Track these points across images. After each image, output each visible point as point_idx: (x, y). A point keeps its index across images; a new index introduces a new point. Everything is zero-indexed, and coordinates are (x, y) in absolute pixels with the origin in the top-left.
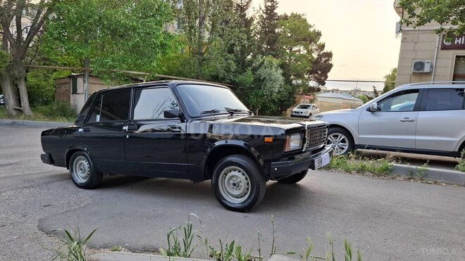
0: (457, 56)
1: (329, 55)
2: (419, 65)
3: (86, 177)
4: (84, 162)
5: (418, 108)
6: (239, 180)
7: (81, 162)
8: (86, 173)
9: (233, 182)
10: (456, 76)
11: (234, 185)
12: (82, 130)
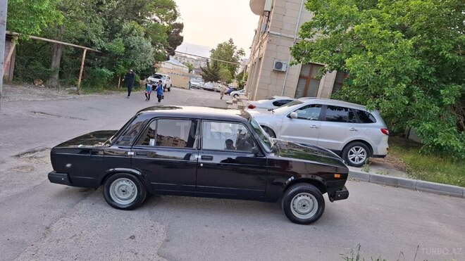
2: (279, 65)
3: (129, 199)
4: (127, 184)
5: (321, 119)
6: (306, 202)
7: (122, 183)
8: (129, 195)
9: (303, 204)
10: (301, 77)
11: (304, 206)
12: (133, 153)
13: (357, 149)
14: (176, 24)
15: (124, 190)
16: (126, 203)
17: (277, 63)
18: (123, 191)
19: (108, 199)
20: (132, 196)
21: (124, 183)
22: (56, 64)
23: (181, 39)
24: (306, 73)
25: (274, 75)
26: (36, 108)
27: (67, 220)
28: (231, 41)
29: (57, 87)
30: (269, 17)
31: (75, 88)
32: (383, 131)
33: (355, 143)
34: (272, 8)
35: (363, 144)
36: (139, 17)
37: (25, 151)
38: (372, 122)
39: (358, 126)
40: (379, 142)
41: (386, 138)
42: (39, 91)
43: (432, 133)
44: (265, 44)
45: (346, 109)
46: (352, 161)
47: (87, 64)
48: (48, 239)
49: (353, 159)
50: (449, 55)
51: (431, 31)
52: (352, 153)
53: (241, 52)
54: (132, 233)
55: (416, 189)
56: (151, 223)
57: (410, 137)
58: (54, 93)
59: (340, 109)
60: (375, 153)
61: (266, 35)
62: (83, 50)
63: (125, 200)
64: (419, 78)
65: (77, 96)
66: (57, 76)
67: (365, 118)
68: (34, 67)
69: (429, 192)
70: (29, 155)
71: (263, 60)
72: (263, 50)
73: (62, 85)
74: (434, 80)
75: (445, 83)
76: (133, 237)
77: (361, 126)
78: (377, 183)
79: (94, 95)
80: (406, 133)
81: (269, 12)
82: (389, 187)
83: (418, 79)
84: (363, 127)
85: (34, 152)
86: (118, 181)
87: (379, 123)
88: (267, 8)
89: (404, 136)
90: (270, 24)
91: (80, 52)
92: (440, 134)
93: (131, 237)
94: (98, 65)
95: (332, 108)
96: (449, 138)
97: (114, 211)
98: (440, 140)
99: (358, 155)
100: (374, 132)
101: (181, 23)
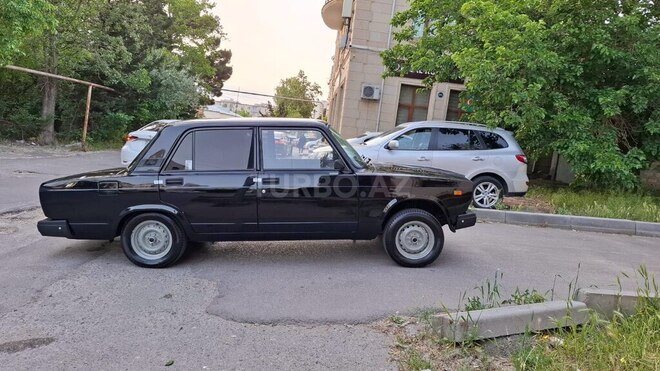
0: (402, 85)
1: (227, 55)
2: (369, 91)
3: (160, 251)
4: (157, 229)
5: (432, 147)
6: (418, 235)
7: (148, 229)
8: (161, 245)
9: (413, 237)
10: (400, 106)
11: (415, 240)
12: (161, 182)
13: (486, 187)
14: (221, 51)
15: (153, 238)
16: (157, 258)
17: (366, 88)
18: (151, 240)
19: (129, 253)
20: (164, 247)
21: (152, 228)
22: (49, 110)
23: (230, 70)
24: (408, 101)
25: (363, 106)
26: (21, 166)
27: (69, 281)
28: (301, 74)
29: (53, 144)
30: (349, 26)
31: (79, 144)
32: (519, 158)
33: (482, 178)
34: (353, 12)
35: (494, 179)
36: (166, 42)
37: (5, 210)
38: (501, 147)
39: (484, 154)
40: (514, 174)
41: (523, 167)
42: (25, 150)
43: (587, 157)
44: (347, 65)
45: (465, 132)
46: (480, 204)
47: (94, 109)
48: (40, 302)
49: (481, 201)
50: (605, 51)
51: (576, 15)
52: (478, 193)
53: (316, 88)
54: (167, 292)
55: (571, 228)
56: (195, 280)
57: (557, 179)
58: (49, 151)
59: (455, 132)
60: (509, 191)
61: (347, 51)
62: (88, 86)
63: (155, 253)
64: (562, 81)
65: (82, 153)
66: (51, 128)
67: (492, 143)
68: (17, 117)
69: (589, 230)
70: (10, 216)
71: (345, 88)
72: (345, 73)
73: (60, 142)
74: (581, 83)
75: (597, 87)
76: (168, 296)
77: (487, 154)
78: (517, 224)
79: (107, 151)
80: (551, 173)
81: (350, 19)
82: (533, 228)
83: (561, 84)
84: (491, 154)
85: (19, 211)
86: (144, 226)
87: (513, 147)
88: (346, 13)
89: (549, 178)
90: (351, 35)
91: (83, 90)
92: (597, 155)
93: (166, 296)
94: (111, 109)
95: (444, 131)
96: (611, 159)
97: (141, 270)
98: (599, 163)
99: (486, 193)
100: (507, 161)
101: (228, 50)
